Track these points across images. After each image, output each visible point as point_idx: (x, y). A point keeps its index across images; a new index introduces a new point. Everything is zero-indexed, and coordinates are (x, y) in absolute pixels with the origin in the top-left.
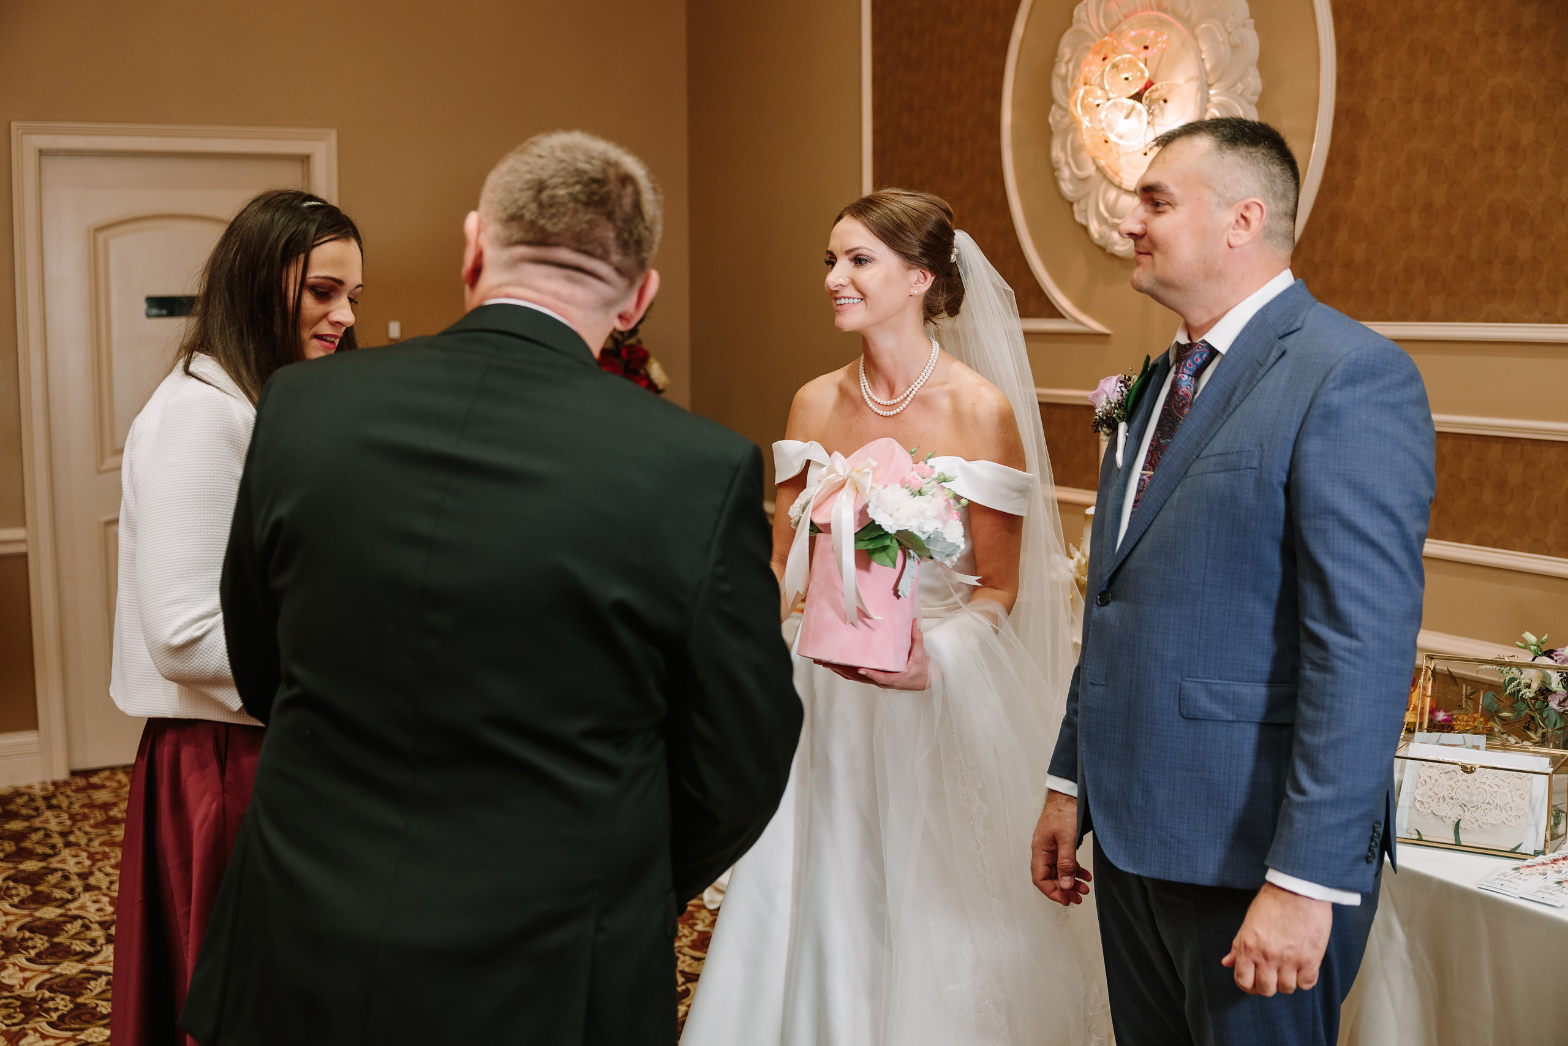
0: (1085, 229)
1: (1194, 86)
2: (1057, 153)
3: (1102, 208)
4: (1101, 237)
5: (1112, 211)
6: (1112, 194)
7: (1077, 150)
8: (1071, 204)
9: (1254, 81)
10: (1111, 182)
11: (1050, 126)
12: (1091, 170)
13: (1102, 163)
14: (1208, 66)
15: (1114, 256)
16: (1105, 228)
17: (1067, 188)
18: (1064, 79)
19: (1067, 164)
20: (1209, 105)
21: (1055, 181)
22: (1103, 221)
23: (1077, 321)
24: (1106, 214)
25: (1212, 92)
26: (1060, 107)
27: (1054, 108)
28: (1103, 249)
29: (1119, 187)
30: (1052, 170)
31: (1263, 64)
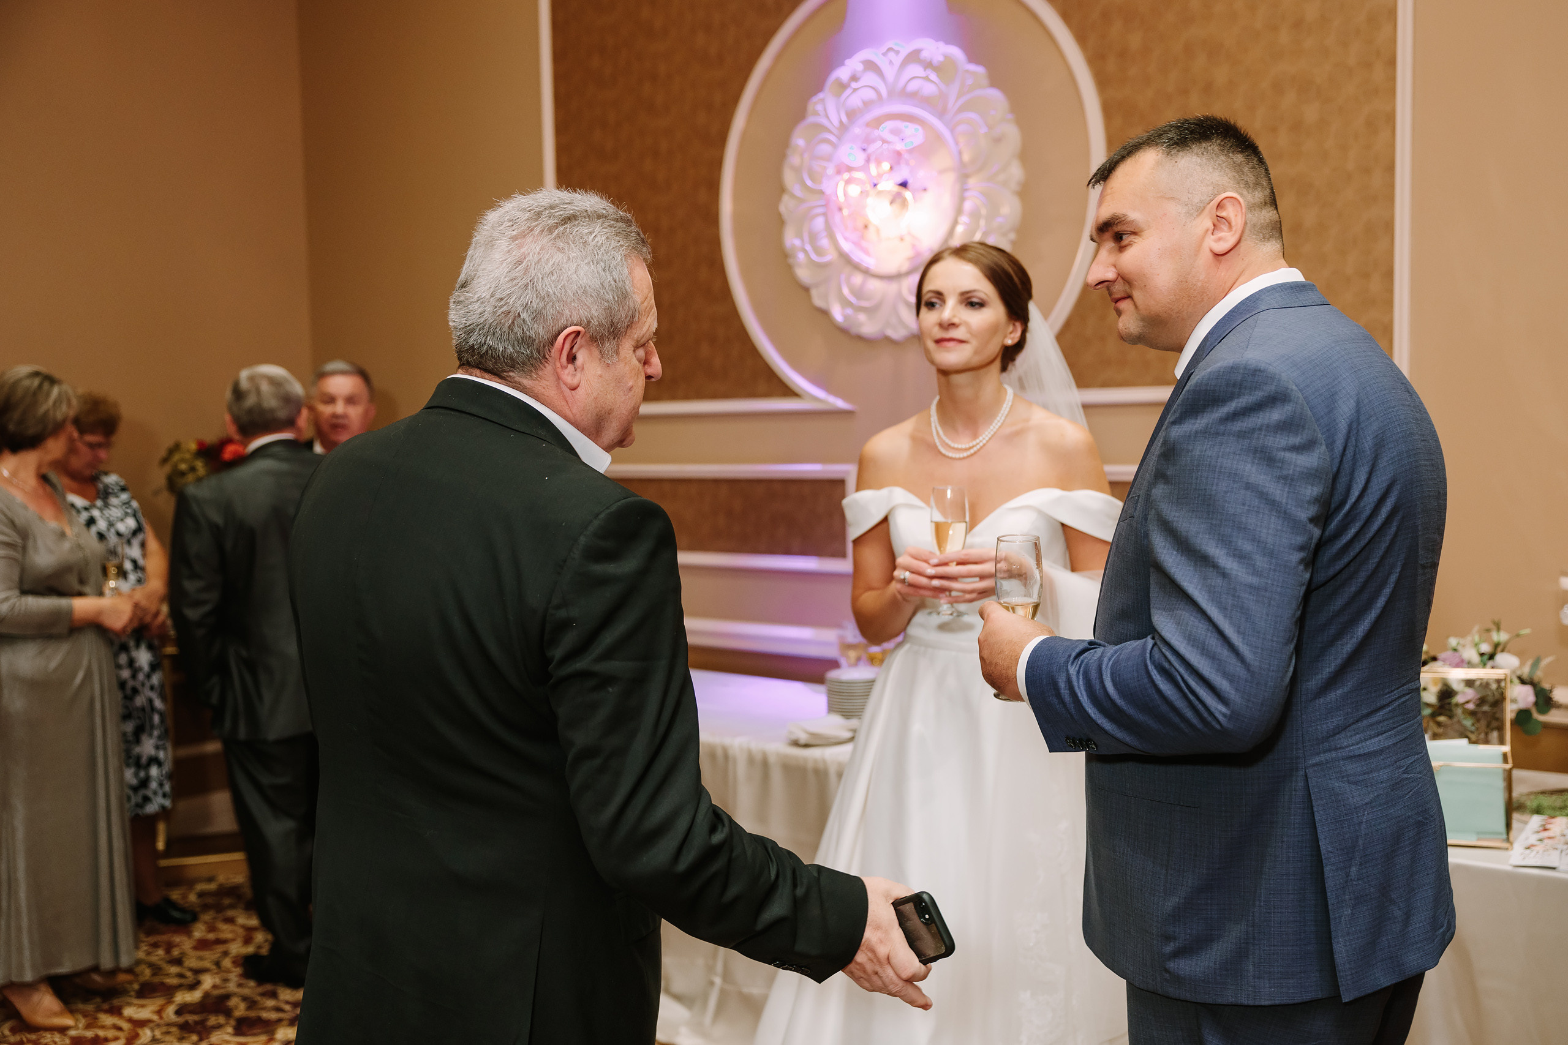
0: (825, 313)
1: (950, 178)
2: (791, 239)
3: (846, 291)
4: (846, 317)
5: (858, 293)
6: (858, 279)
7: (813, 238)
8: (806, 289)
9: (1016, 172)
10: (857, 267)
11: (780, 215)
12: (831, 256)
13: (846, 246)
14: (966, 157)
15: (860, 338)
16: (849, 311)
17: (803, 274)
18: (797, 170)
19: (805, 251)
20: (967, 194)
21: (789, 269)
22: (845, 303)
23: (816, 399)
24: (853, 299)
25: (972, 182)
26: (793, 196)
27: (786, 198)
28: (843, 331)
29: (867, 272)
30: (784, 258)
31: (1025, 156)
